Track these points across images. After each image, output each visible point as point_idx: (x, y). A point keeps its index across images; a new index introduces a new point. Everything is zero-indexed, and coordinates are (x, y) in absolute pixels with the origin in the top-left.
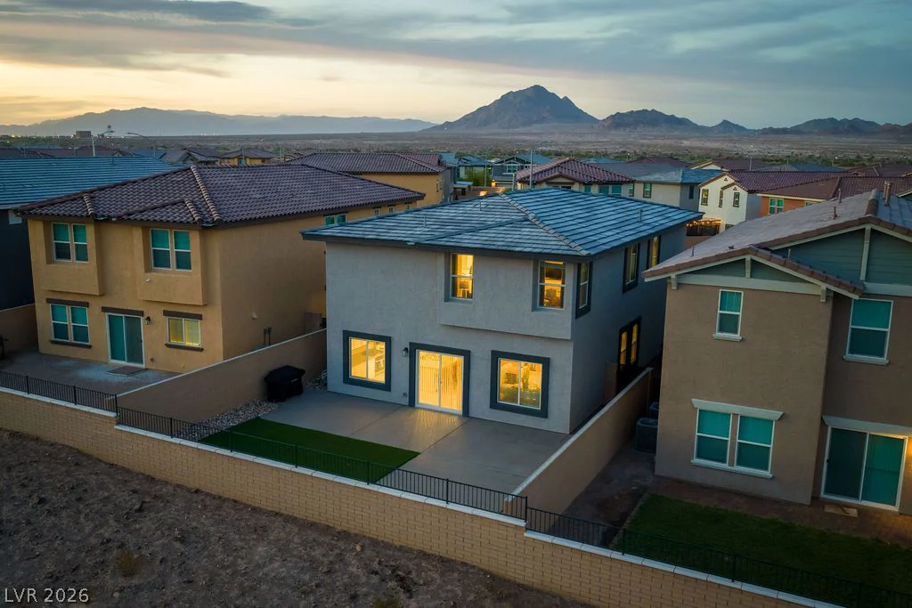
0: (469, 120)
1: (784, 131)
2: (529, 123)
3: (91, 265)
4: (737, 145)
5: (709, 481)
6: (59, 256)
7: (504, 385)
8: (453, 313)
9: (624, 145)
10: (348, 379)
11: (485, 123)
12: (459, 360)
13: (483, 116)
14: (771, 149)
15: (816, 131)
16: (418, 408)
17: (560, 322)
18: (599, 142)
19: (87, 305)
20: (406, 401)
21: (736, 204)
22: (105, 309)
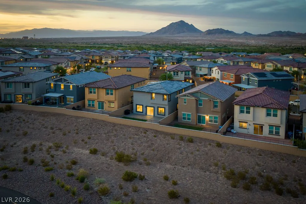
0: (159, 32)
1: (265, 35)
2: (179, 33)
3: (96, 94)
4: (248, 41)
5: (185, 123)
6: (90, 93)
7: (159, 111)
8: (152, 101)
9: (211, 41)
10: (136, 111)
11: (165, 33)
12: (153, 108)
13: (164, 30)
14: (259, 42)
15: (276, 35)
16: (148, 115)
17: (166, 102)
18: (203, 40)
19: (95, 101)
20: (145, 114)
21: (218, 74)
22: (98, 101)
